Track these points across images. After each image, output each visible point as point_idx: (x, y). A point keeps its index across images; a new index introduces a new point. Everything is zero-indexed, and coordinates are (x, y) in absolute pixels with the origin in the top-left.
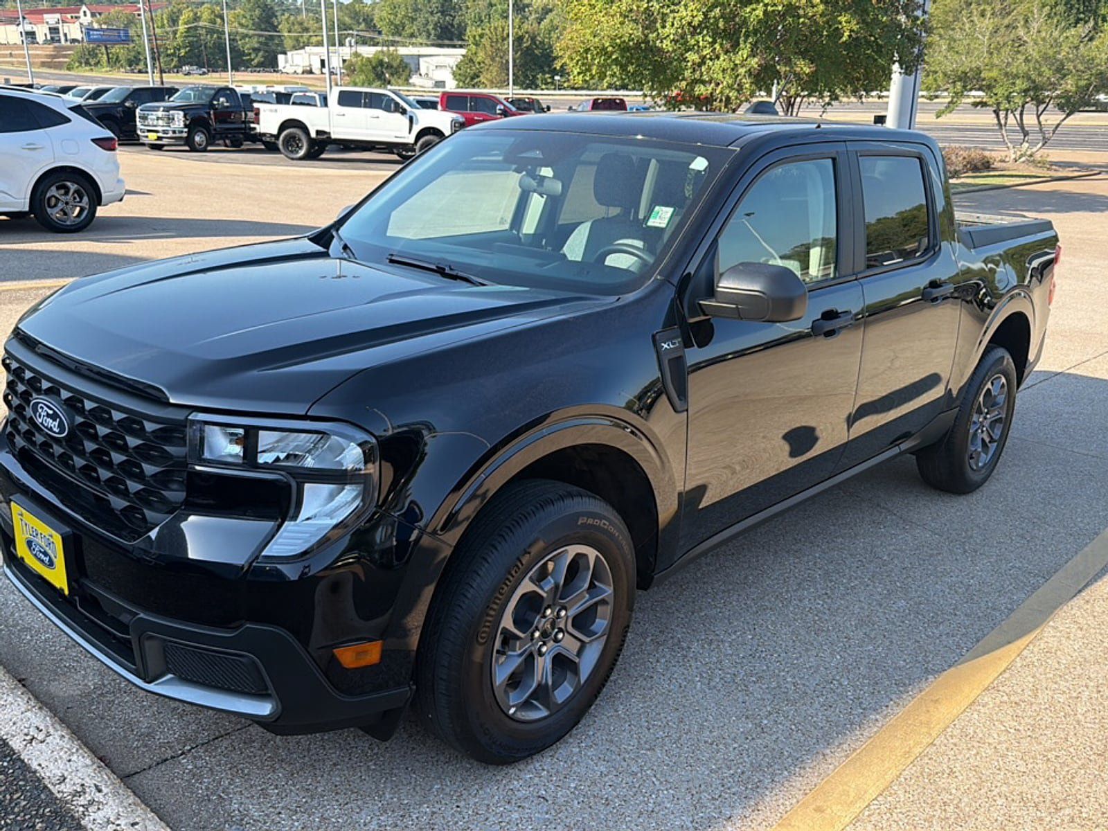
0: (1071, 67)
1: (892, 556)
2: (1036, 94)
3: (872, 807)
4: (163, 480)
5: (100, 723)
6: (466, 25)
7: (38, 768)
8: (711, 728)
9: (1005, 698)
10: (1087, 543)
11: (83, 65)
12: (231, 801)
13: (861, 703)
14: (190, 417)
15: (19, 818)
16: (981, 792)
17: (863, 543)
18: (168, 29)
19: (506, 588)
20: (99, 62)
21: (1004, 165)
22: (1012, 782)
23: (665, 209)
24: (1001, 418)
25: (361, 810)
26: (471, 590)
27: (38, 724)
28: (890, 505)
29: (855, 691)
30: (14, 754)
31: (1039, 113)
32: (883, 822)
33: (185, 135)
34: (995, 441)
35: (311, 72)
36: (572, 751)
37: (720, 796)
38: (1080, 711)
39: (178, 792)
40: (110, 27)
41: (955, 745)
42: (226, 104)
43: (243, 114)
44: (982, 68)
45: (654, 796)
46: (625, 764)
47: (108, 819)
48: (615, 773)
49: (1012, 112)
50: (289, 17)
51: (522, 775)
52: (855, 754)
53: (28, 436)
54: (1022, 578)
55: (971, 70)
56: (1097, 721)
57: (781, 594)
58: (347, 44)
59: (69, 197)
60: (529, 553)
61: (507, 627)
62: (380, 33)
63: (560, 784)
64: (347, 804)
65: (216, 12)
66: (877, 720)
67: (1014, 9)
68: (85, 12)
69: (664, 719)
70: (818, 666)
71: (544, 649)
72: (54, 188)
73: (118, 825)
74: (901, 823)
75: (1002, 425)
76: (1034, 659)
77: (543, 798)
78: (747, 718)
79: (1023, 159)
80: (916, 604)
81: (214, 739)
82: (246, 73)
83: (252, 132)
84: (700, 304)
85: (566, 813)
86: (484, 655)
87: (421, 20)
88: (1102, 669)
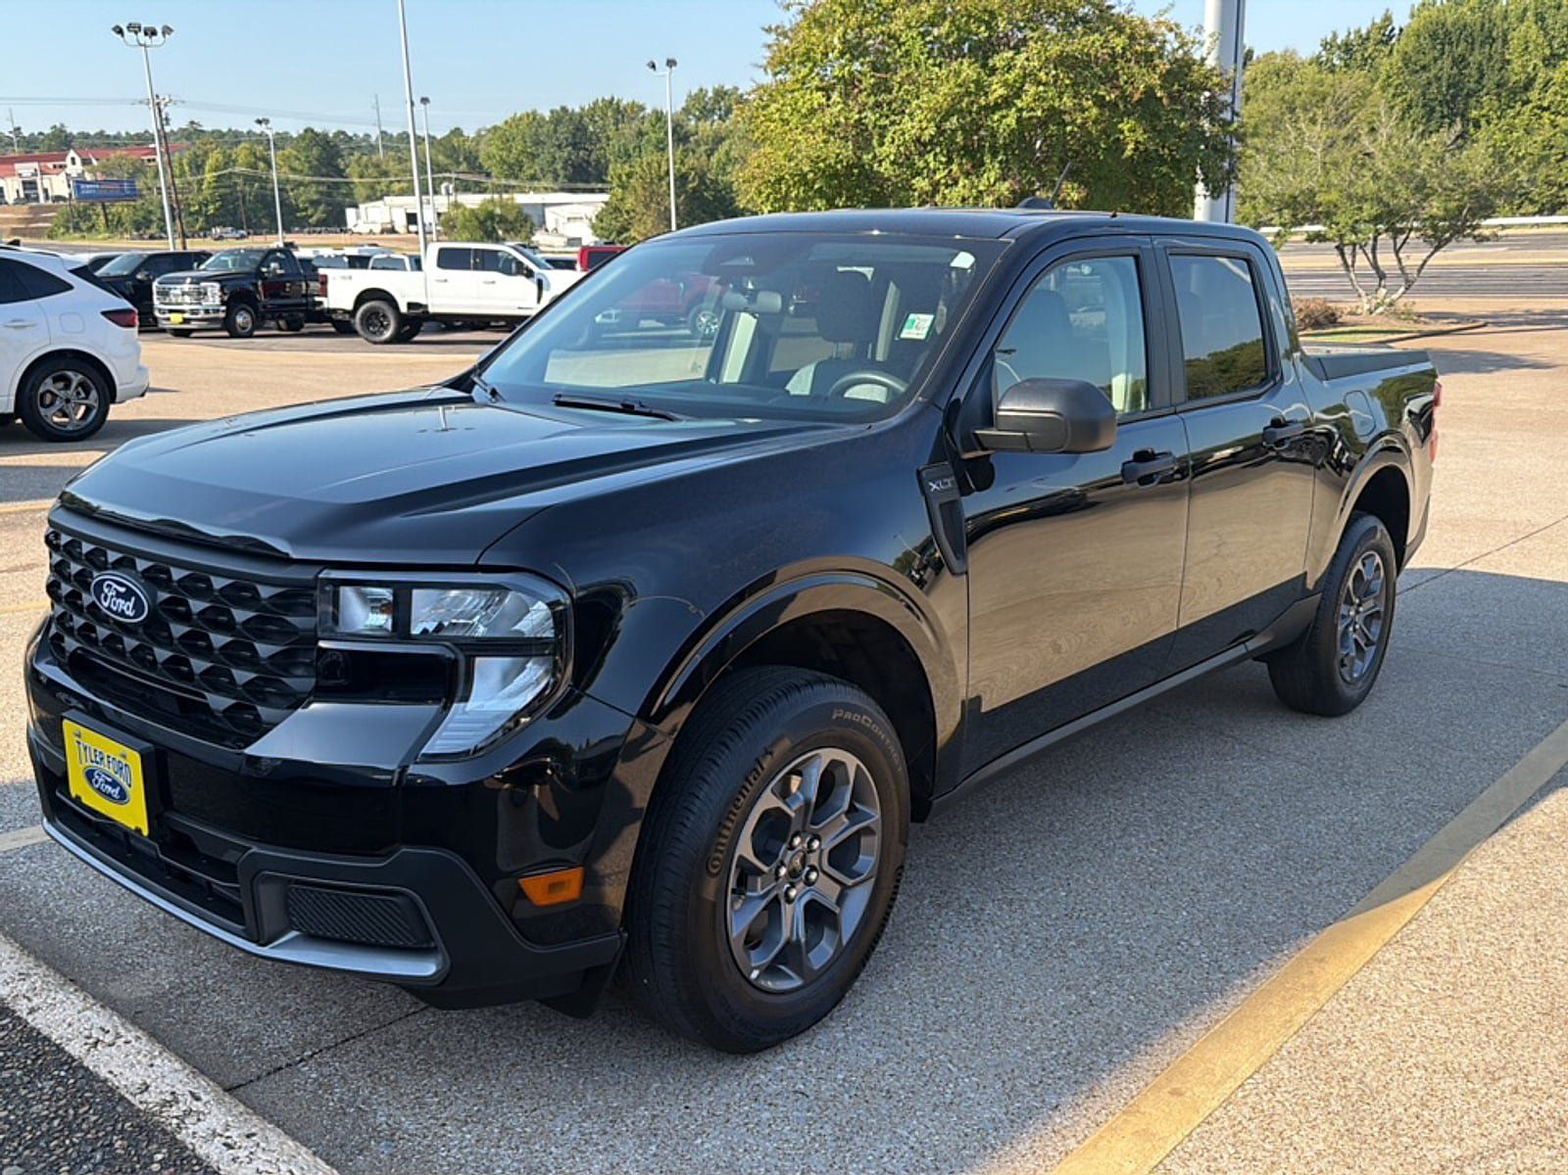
0: (1436, 185)
1: (1245, 792)
2: (1391, 219)
3: (1247, 1087)
4: (284, 662)
5: (183, 1029)
6: (608, 162)
7: (108, 1076)
8: (1021, 1002)
9: (1414, 954)
10: (1506, 770)
11: (71, 231)
12: (376, 1114)
13: (1220, 966)
14: (321, 576)
15: (89, 1136)
16: (1391, 1064)
17: (1207, 778)
18: (190, 179)
19: (742, 799)
20: (93, 226)
21: (1354, 318)
22: (1431, 1051)
23: (922, 316)
24: (1378, 612)
25: (555, 1117)
26: (697, 802)
27: (103, 1024)
28: (1237, 733)
29: (1211, 952)
30: (74, 1060)
31: (1398, 246)
32: (1264, 1104)
33: (222, 315)
34: (1373, 644)
35: (393, 231)
36: (835, 1037)
37: (1041, 1082)
38: (1514, 964)
39: (301, 1105)
40: (110, 178)
41: (1352, 1010)
42: (279, 272)
43: (304, 284)
44: (1317, 189)
45: (951, 1085)
46: (909, 1049)
47: (214, 1132)
48: (896, 1060)
49: (1361, 247)
50: (360, 158)
51: (770, 1067)
52: (1218, 1026)
53: (87, 632)
54: (1424, 813)
55: (1302, 192)
56: (1538, 975)
57: (1100, 842)
58: (443, 191)
59: (71, 392)
60: (771, 753)
61: (745, 855)
62: (488, 175)
63: (823, 1075)
64: (535, 1110)
65: (258, 154)
66: (1243, 985)
67: (1354, 114)
68: (73, 159)
69: (956, 995)
70: (1159, 925)
71: (793, 893)
72: (49, 380)
73: (228, 1137)
74: (1287, 1104)
75: (1380, 622)
76: (1448, 907)
77: (803, 1093)
78: (1068, 988)
79: (1381, 309)
80: (1283, 847)
81: (343, 1042)
82: (301, 235)
83: (318, 308)
84: (976, 435)
85: (835, 1110)
86: (718, 891)
87: (544, 157)
88: (1540, 915)
